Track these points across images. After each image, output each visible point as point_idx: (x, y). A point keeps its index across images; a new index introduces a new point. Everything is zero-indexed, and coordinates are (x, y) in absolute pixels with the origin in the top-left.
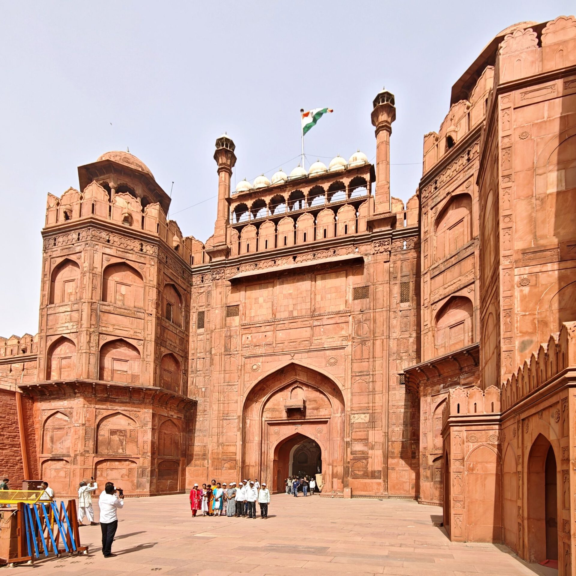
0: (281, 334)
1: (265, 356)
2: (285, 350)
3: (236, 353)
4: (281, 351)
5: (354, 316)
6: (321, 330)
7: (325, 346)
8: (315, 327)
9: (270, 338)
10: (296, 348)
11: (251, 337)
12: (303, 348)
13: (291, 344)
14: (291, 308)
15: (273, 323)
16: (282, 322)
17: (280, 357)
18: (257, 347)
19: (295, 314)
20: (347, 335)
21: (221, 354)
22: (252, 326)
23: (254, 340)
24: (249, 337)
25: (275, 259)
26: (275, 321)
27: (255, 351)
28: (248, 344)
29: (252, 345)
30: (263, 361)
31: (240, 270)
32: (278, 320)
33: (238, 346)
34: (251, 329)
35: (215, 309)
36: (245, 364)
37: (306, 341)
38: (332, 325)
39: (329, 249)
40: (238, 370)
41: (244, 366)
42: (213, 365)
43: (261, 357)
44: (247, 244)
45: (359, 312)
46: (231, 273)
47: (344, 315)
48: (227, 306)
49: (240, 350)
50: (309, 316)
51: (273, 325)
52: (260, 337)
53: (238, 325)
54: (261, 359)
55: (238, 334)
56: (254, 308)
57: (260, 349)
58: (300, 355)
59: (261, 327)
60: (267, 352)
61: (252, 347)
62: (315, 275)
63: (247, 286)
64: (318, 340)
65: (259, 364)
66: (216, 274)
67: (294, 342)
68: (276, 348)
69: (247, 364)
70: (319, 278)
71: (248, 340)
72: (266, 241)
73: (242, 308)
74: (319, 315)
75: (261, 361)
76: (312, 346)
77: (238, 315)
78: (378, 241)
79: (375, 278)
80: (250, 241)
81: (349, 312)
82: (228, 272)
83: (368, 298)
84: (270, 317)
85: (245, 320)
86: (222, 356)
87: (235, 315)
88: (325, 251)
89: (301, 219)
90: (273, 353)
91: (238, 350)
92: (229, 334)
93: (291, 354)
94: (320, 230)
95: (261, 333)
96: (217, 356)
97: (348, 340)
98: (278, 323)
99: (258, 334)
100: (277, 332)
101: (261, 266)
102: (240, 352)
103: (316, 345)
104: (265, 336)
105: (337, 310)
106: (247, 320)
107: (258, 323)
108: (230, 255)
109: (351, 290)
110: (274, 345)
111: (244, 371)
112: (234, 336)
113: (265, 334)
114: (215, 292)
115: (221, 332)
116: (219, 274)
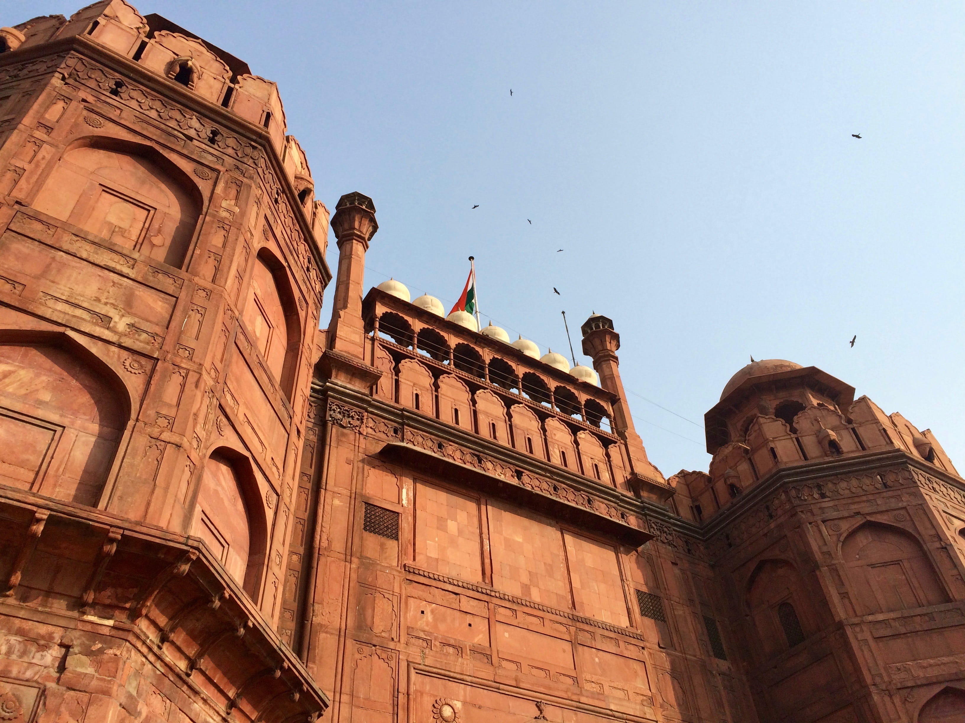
0: (507, 635)
1: (473, 685)
2: (522, 685)
3: (392, 645)
4: (512, 683)
5: (651, 651)
6: (594, 660)
7: (612, 707)
8: (580, 648)
9: (481, 636)
10: (550, 688)
11: (432, 612)
12: (565, 696)
13: (535, 671)
14: (525, 579)
15: (485, 598)
16: (508, 605)
17: (512, 703)
18: (451, 650)
19: (536, 596)
20: (650, 694)
21: (342, 634)
22: (434, 583)
23: (442, 627)
24: (428, 612)
25: (481, 454)
26: (493, 594)
27: (446, 659)
28: (424, 631)
29: (436, 638)
30: (468, 700)
31: (400, 435)
32: (497, 595)
33: (395, 624)
34: (433, 590)
35: (331, 493)
36: (416, 691)
37: (569, 676)
38: (614, 657)
39: (579, 490)
40: (395, 705)
41: (415, 700)
42: (314, 662)
43: (461, 685)
44: (415, 392)
45: (657, 647)
46: (377, 430)
47: (633, 641)
48: (366, 503)
49: (402, 641)
50: (566, 615)
51: (487, 602)
52: (457, 623)
53: (395, 564)
54: (460, 690)
55: (397, 590)
56: (437, 539)
57: (460, 659)
58: (558, 711)
59: (458, 596)
60: (479, 674)
61: (438, 644)
62: (561, 528)
63: (416, 479)
64: (593, 685)
65: (458, 705)
66: (340, 413)
67: (542, 669)
68: (500, 671)
69: (422, 694)
70: (568, 538)
71: (423, 618)
72: (456, 411)
73: (405, 525)
74: (587, 621)
75: (461, 698)
76: (581, 694)
77: (397, 539)
78: (653, 520)
79: (666, 586)
80: (421, 390)
81: (640, 638)
82: (371, 424)
83: (665, 622)
84: (476, 578)
85: (414, 560)
86: (347, 641)
87: (388, 537)
88: (572, 490)
89: (517, 409)
90: (495, 682)
91: (395, 639)
92: (370, 580)
93: (538, 702)
94: (553, 448)
95: (458, 614)
96: (328, 636)
97: (653, 707)
98: (498, 602)
99: (449, 611)
100: (497, 623)
101: (451, 453)
102: (401, 647)
103: (593, 698)
104: (470, 625)
105: (615, 623)
106: (421, 563)
107: (451, 581)
108: (377, 393)
109: (632, 591)
110: (495, 659)
111: (414, 716)
112: (384, 591)
113: (469, 619)
114: (334, 451)
115: (347, 563)
116: (349, 416)
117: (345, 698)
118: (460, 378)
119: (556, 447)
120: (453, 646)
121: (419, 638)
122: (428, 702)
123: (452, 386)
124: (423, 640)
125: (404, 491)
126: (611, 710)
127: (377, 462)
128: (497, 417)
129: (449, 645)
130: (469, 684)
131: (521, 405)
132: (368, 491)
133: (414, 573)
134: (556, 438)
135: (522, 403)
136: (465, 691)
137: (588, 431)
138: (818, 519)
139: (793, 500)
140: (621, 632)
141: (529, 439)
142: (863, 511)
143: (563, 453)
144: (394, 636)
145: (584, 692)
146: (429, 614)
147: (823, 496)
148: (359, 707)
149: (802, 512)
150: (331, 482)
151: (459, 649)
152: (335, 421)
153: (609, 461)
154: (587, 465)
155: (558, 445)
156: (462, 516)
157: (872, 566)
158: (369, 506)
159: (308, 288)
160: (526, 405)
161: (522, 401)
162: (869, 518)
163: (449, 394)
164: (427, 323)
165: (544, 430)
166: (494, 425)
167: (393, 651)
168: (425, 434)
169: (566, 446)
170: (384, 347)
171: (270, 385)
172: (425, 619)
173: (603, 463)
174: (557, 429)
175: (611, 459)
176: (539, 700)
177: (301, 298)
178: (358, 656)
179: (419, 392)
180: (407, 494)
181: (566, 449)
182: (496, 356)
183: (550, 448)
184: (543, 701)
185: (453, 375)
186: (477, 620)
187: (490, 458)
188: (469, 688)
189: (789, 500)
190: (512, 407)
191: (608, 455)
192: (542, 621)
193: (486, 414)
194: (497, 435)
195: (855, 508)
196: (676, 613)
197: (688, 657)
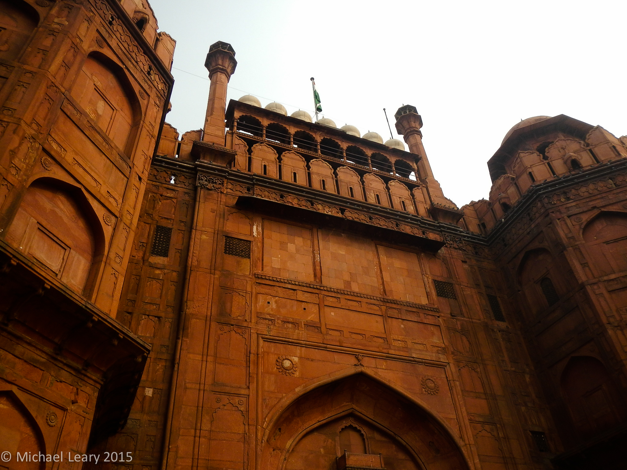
1: (307, 346)
2: (344, 345)
3: (245, 324)
4: (338, 344)
5: (445, 318)
6: (400, 326)
7: (414, 355)
8: (390, 320)
9: (313, 315)
11: (276, 302)
12: (377, 350)
13: (354, 336)
14: (347, 277)
15: (317, 291)
16: (333, 295)
17: (336, 357)
18: (290, 325)
19: (355, 288)
20: (443, 346)
21: (207, 319)
22: (277, 284)
23: (283, 311)
24: (272, 302)
25: (313, 200)
26: (322, 288)
27: (286, 331)
28: (269, 314)
29: (278, 319)
30: (303, 356)
31: (251, 192)
32: (325, 289)
33: (248, 312)
34: (275, 288)
35: (200, 232)
36: (264, 352)
37: (380, 338)
38: (416, 324)
39: (389, 218)
40: (248, 362)
41: (263, 357)
42: (187, 337)
43: (298, 347)
44: (263, 164)
45: (449, 316)
46: (234, 190)
47: (431, 313)
48: (226, 236)
49: (253, 321)
50: (379, 299)
51: (318, 294)
52: (295, 308)
53: (248, 273)
54: (298, 350)
55: (249, 289)
56: (279, 256)
57: (297, 331)
58: (373, 361)
59: (296, 291)
60: (311, 339)
61: (280, 322)
62: (375, 244)
63: (264, 219)
64: (400, 342)
65: (296, 359)
66: (206, 180)
67: (359, 334)
68: (328, 337)
69: (268, 353)
70: (381, 250)
71: (269, 306)
72: (295, 174)
73: (255, 248)
74: (395, 302)
75: (298, 355)
76: (390, 348)
77: (249, 258)
78: (447, 234)
79: (457, 277)
80: (268, 162)
81: (437, 310)
82: (230, 186)
83: (456, 299)
84: (310, 279)
85: (262, 270)
86: (212, 323)
87: (242, 256)
88: (383, 218)
89: (342, 170)
90: (323, 344)
91: (248, 321)
92: (229, 284)
93: (356, 355)
94: (370, 192)
95: (296, 302)
96: (198, 320)
97: (446, 354)
98: (326, 293)
99: (289, 301)
100: (326, 308)
101: (290, 200)
102: (252, 325)
103: (399, 350)
104: (305, 309)
105: (417, 302)
106: (268, 271)
107: (290, 282)
108: (234, 166)
109: (430, 281)
110: (323, 329)
111: (262, 367)
112: (240, 291)
113: (304, 305)
114: (202, 205)
115: (211, 275)
116: (213, 183)
117: (210, 359)
118: (298, 153)
119: (372, 192)
120: (292, 323)
121: (266, 319)
122: (272, 359)
123: (292, 158)
124: (269, 320)
125: (255, 227)
126: (413, 358)
127: (234, 210)
128: (326, 176)
129: (289, 322)
130: (304, 346)
131: (345, 167)
132: (227, 229)
133: (262, 278)
134: (372, 186)
135: (346, 166)
136: (301, 351)
137: (397, 180)
138: (565, 216)
139: (546, 205)
140: (421, 308)
141: (351, 189)
142: (598, 205)
143: (377, 195)
144: (247, 318)
145: (392, 347)
146: (274, 303)
147: (568, 199)
148: (220, 364)
149: (553, 212)
150: (200, 225)
151: (296, 324)
152: (203, 186)
153: (413, 198)
154: (396, 202)
155: (373, 190)
156: (299, 241)
157: (607, 243)
158: (228, 238)
159: (149, 85)
160: (348, 166)
161: (346, 164)
162: (603, 210)
163: (290, 163)
164: (273, 120)
165: (363, 182)
166: (323, 181)
167: (246, 328)
168: (270, 190)
169: (380, 191)
170: (240, 137)
171: (104, 144)
172: (270, 307)
173: (409, 200)
174: (373, 180)
175: (415, 197)
176: (358, 354)
177: (142, 91)
178: (219, 332)
179: (267, 164)
180: (257, 229)
181: (380, 193)
182: (326, 137)
183: (367, 193)
184: (360, 354)
185: (293, 151)
186: (310, 305)
187: (320, 202)
188: (303, 349)
189: (543, 206)
190: (338, 169)
191: (413, 195)
192: (360, 304)
193: (318, 174)
194: (326, 187)
195: (592, 204)
196: (464, 293)
197: (474, 320)
